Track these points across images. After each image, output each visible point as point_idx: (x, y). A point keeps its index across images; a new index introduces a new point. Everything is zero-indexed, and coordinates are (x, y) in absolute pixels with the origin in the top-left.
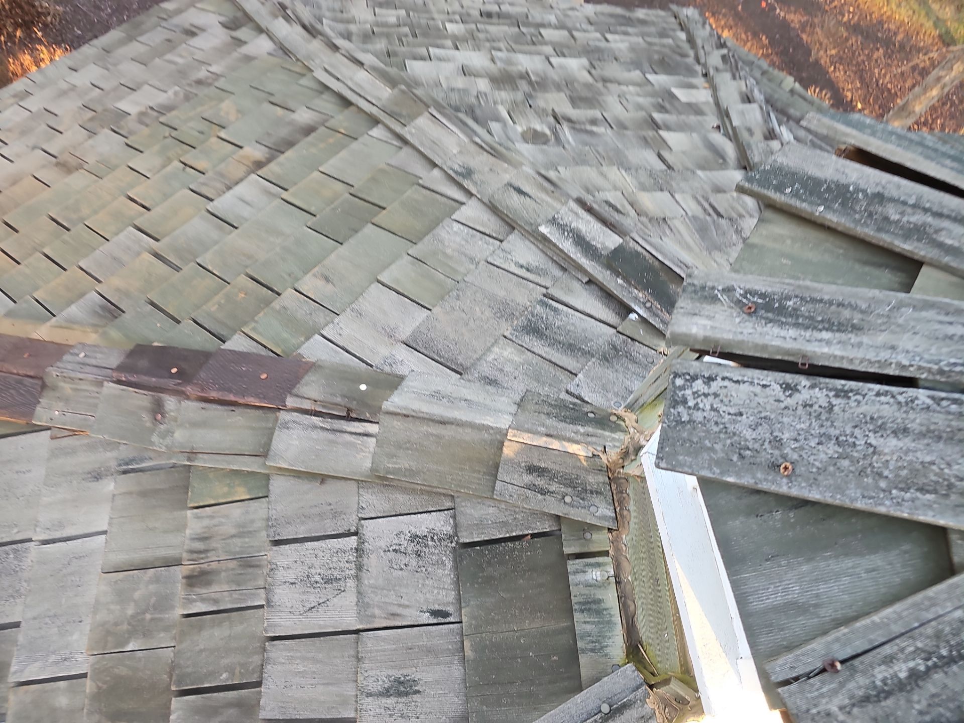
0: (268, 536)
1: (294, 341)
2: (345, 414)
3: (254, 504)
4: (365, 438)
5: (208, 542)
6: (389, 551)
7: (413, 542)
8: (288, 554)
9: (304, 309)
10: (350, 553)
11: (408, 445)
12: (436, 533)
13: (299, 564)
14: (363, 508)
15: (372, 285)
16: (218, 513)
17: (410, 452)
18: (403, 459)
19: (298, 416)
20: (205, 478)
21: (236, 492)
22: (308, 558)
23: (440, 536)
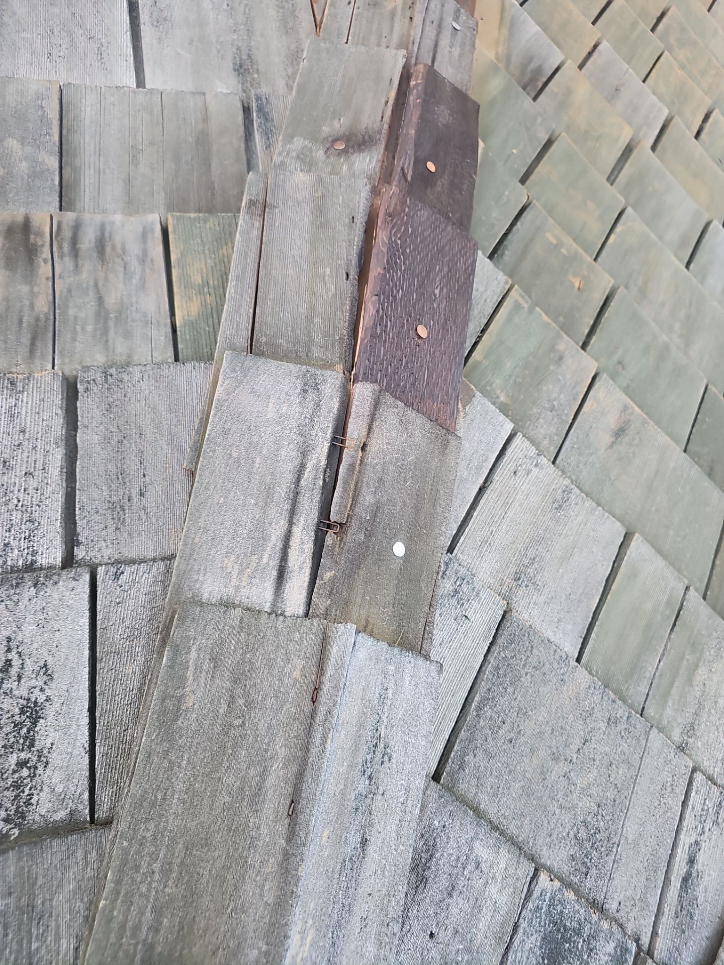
0: (90, 369)
1: (498, 382)
2: (333, 517)
3: (163, 335)
4: (275, 573)
5: (95, 255)
6: (9, 650)
7: (22, 712)
8: (41, 414)
9: (562, 396)
10: (26, 551)
11: (241, 702)
12: (38, 772)
13: (17, 438)
14: (117, 576)
15: (618, 524)
16: (151, 270)
17: (222, 711)
18: (207, 689)
19: (330, 411)
20: (223, 239)
21: (191, 299)
22: (28, 457)
23: (27, 785)
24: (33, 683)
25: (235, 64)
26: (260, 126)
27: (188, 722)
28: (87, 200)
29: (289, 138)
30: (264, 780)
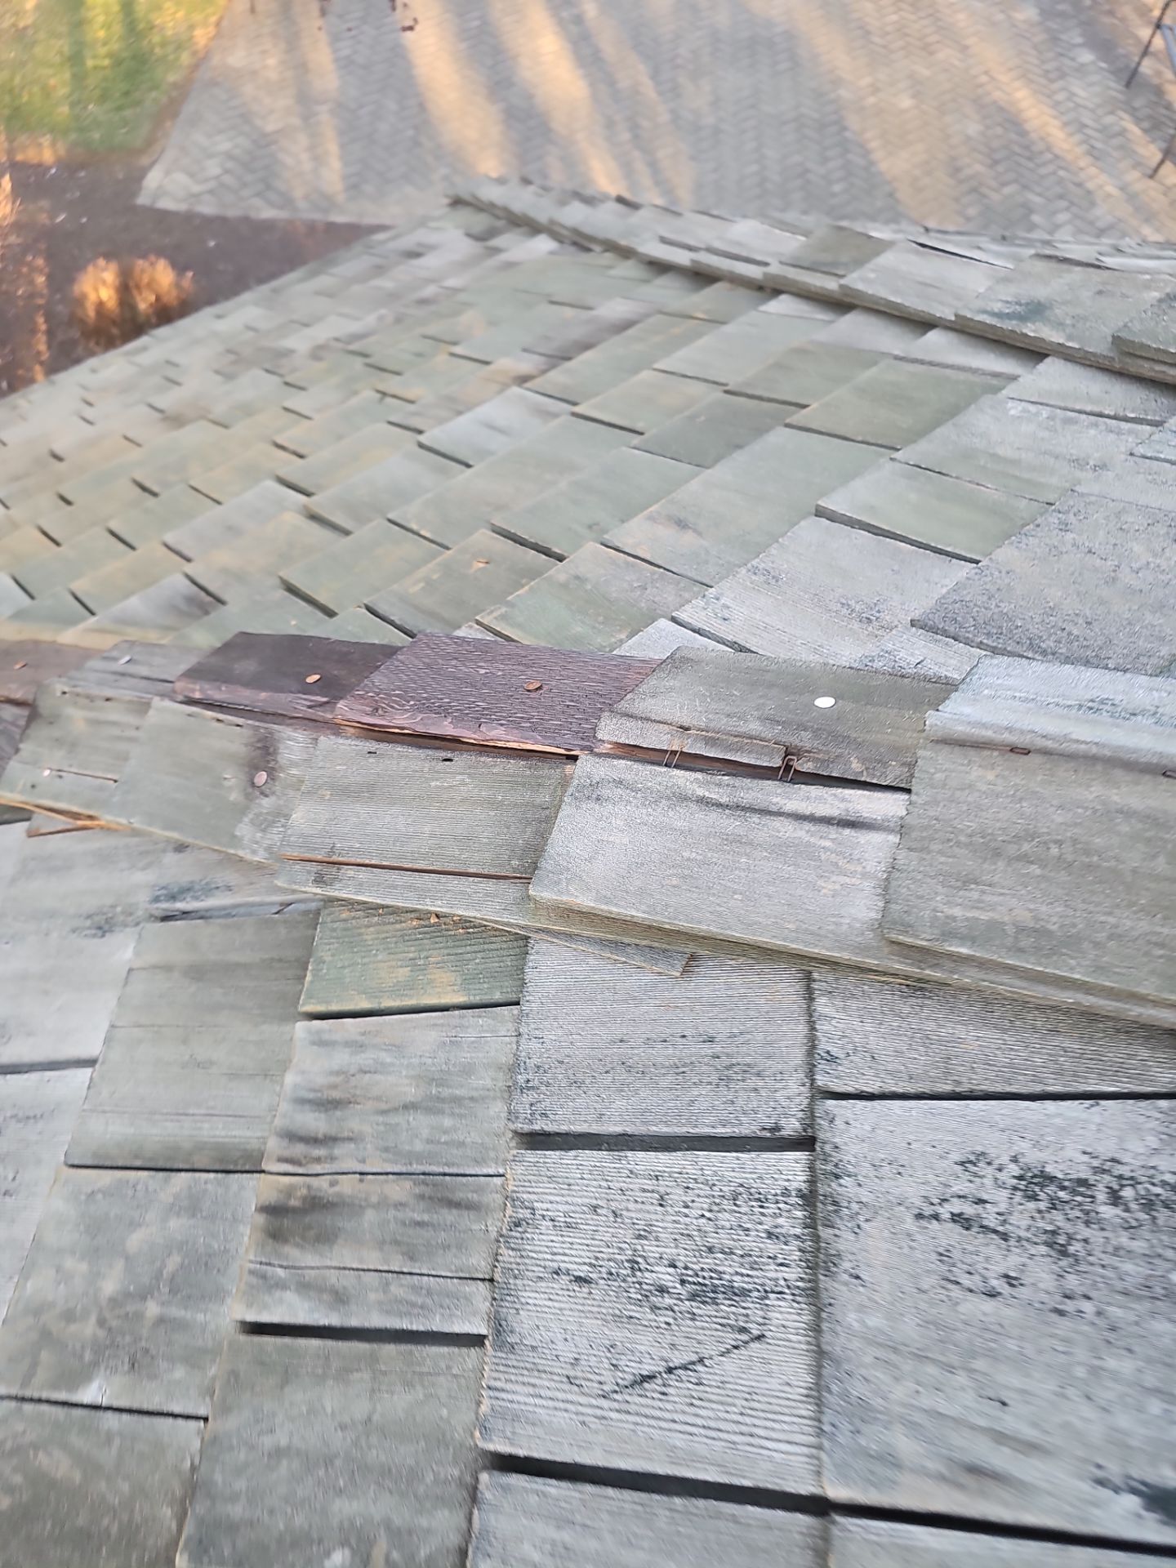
0: (512, 1115)
2: (777, 762)
3: (475, 1022)
4: (847, 831)
5: (338, 1113)
6: (936, 1217)
7: (1034, 1198)
8: (572, 1181)
9: (627, 578)
10: (781, 1206)
11: (1026, 847)
12: (1128, 1174)
13: (604, 1218)
14: (832, 1059)
15: (803, 523)
16: (376, 1036)
17: (1038, 872)
18: (1007, 892)
19: (630, 769)
20: (352, 940)
21: (431, 982)
22: (636, 1201)
23: (1147, 1190)
24: (988, 1182)
25: (94, 936)
26: (196, 898)
27: (1052, 914)
28: (248, 1133)
29: (235, 840)
30: (1135, 812)
